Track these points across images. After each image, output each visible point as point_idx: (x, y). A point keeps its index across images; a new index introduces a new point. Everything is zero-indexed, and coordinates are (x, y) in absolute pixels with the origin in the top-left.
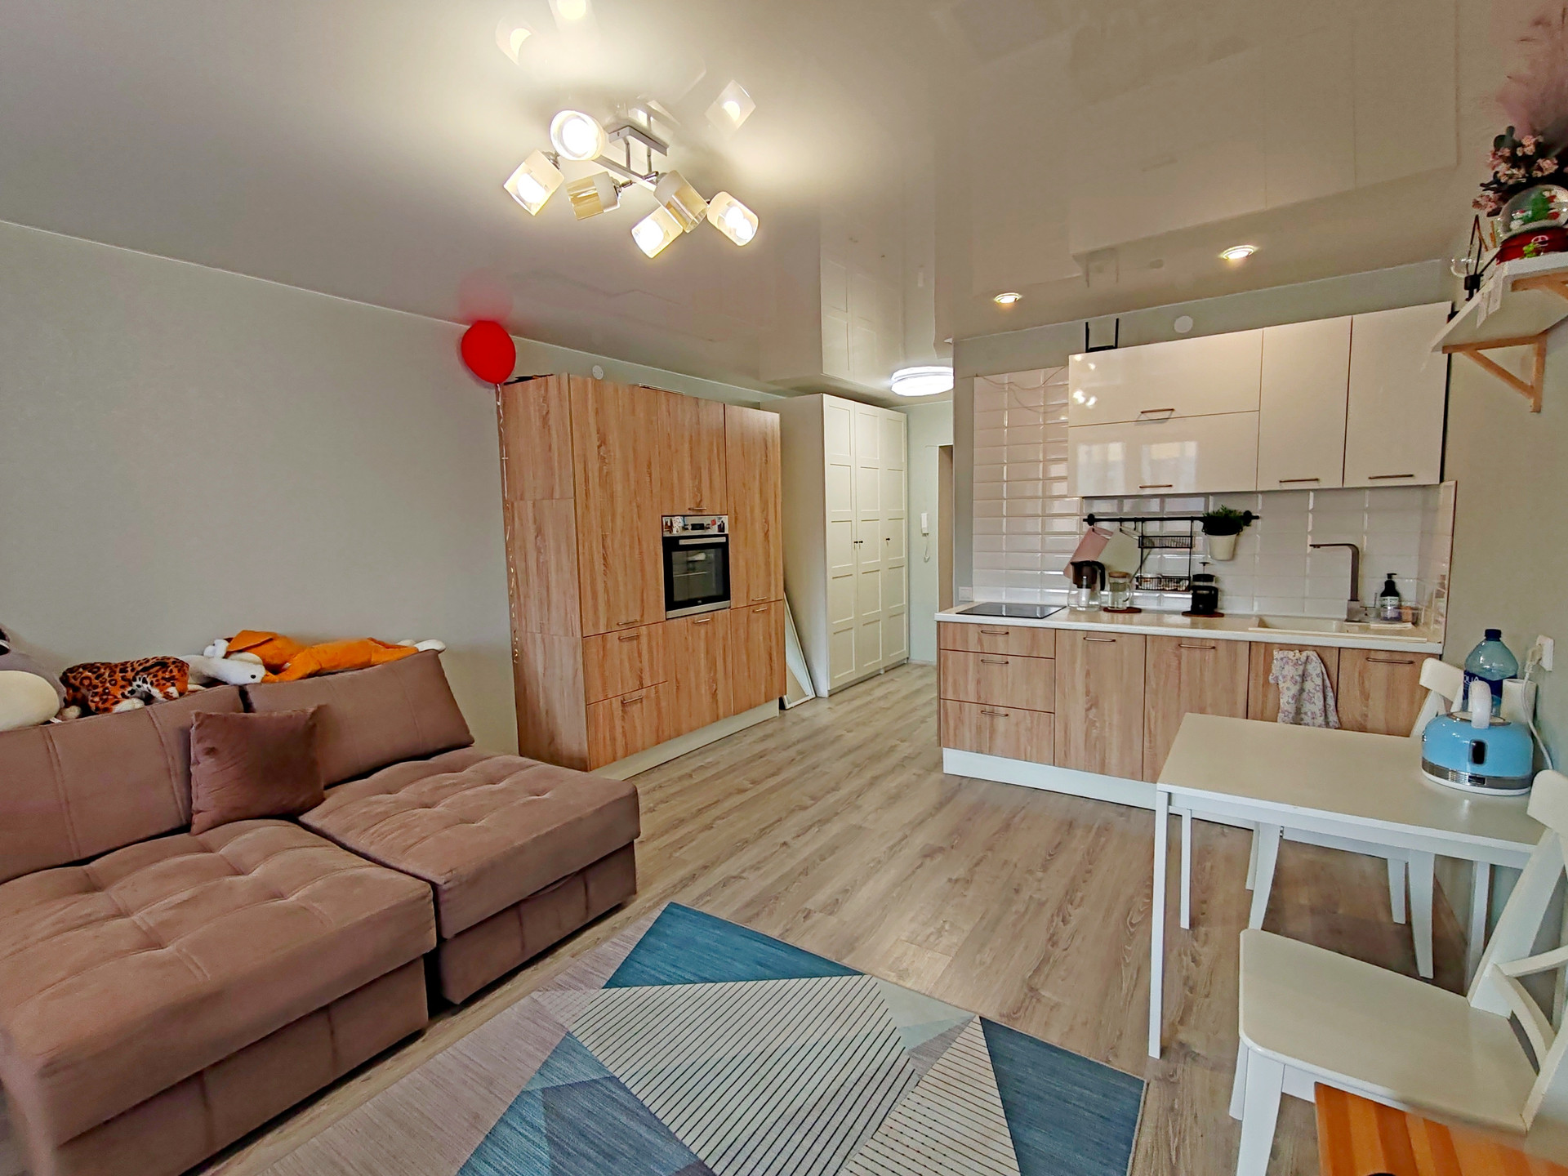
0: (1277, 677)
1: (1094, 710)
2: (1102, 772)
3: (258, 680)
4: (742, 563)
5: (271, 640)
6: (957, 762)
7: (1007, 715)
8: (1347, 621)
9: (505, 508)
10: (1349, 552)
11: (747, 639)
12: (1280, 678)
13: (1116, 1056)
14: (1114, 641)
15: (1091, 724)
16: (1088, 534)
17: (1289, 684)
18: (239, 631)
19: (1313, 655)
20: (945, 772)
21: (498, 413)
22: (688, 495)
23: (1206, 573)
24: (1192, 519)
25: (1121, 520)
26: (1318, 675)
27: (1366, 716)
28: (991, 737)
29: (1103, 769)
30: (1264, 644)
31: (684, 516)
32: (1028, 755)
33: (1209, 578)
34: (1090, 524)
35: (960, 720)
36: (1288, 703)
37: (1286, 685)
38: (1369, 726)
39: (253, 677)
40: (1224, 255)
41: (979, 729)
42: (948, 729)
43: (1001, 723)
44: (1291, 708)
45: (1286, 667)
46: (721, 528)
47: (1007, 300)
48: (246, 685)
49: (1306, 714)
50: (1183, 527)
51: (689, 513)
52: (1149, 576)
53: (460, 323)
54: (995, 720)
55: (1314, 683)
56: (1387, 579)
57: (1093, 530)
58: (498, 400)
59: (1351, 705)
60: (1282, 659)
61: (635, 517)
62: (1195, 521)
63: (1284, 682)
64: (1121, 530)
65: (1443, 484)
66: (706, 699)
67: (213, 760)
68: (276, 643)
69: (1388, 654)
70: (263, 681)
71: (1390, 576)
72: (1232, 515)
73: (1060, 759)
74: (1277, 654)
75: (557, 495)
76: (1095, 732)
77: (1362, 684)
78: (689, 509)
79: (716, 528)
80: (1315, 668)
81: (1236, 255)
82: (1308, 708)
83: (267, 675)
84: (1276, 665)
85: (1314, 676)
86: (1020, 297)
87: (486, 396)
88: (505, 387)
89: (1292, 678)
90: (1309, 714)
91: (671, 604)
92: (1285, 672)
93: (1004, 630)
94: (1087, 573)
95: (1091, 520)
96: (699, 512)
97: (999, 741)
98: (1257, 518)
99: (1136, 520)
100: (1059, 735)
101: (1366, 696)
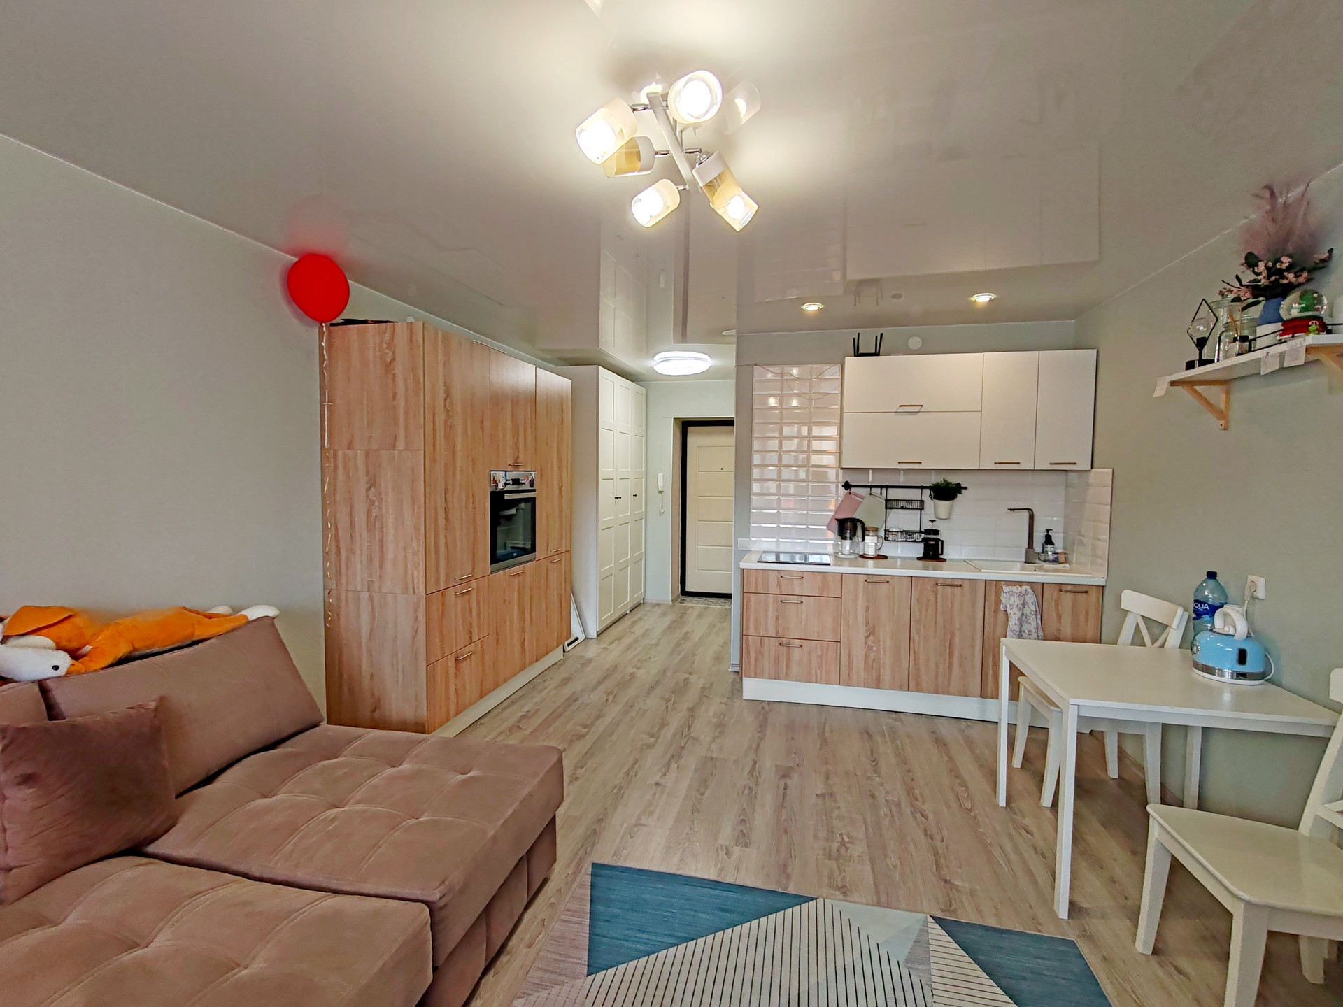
0: (1006, 606)
1: (871, 638)
2: (878, 687)
3: (62, 672)
4: (544, 517)
5: (70, 617)
6: (754, 688)
7: (801, 646)
8: (1025, 562)
9: (324, 458)
10: (1026, 514)
11: (547, 587)
12: (1008, 606)
13: (1040, 924)
14: (888, 582)
15: (869, 648)
16: (845, 497)
17: (1015, 610)
18: (18, 608)
19: (1028, 588)
20: (744, 698)
21: (322, 356)
22: (509, 451)
23: (934, 528)
24: (922, 488)
25: (871, 487)
26: (1032, 603)
27: (1060, 630)
28: (787, 666)
29: (878, 684)
30: (995, 582)
31: (506, 471)
32: (819, 678)
33: (936, 532)
34: (846, 489)
35: (760, 653)
36: (1015, 624)
37: (1012, 611)
38: (1061, 636)
39: (56, 668)
40: (973, 298)
41: (777, 660)
42: (749, 663)
43: (796, 653)
44: (1017, 628)
45: (1012, 598)
46: (532, 484)
47: (812, 308)
48: (46, 679)
49: (1024, 632)
50: (914, 495)
51: (509, 468)
52: (895, 530)
53: (286, 253)
54: (791, 650)
55: (1032, 608)
56: (1046, 533)
57: (850, 493)
58: (321, 340)
59: (1052, 625)
60: (1009, 592)
61: (471, 471)
62: (923, 490)
63: (1011, 609)
64: (871, 494)
65: (1093, 470)
66: (517, 648)
67: (32, 790)
68: (77, 620)
69: (1073, 586)
70: (69, 673)
71: (1048, 531)
72: (950, 486)
73: (845, 680)
74: (1006, 589)
75: (401, 445)
76: (872, 655)
77: (1057, 609)
78: (510, 465)
79: (527, 483)
80: (1031, 598)
81: (982, 299)
82: (1026, 627)
83: (73, 665)
84: (1004, 598)
85: (1030, 604)
86: (822, 306)
87: (309, 334)
88: (332, 328)
89: (1017, 606)
90: (1026, 631)
91: (495, 559)
92: (1011, 602)
93: (801, 575)
94: (848, 527)
95: (847, 486)
96: (516, 468)
97: (794, 669)
98: (966, 488)
99: (881, 487)
100: (844, 660)
101: (1059, 617)
